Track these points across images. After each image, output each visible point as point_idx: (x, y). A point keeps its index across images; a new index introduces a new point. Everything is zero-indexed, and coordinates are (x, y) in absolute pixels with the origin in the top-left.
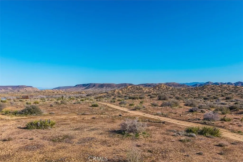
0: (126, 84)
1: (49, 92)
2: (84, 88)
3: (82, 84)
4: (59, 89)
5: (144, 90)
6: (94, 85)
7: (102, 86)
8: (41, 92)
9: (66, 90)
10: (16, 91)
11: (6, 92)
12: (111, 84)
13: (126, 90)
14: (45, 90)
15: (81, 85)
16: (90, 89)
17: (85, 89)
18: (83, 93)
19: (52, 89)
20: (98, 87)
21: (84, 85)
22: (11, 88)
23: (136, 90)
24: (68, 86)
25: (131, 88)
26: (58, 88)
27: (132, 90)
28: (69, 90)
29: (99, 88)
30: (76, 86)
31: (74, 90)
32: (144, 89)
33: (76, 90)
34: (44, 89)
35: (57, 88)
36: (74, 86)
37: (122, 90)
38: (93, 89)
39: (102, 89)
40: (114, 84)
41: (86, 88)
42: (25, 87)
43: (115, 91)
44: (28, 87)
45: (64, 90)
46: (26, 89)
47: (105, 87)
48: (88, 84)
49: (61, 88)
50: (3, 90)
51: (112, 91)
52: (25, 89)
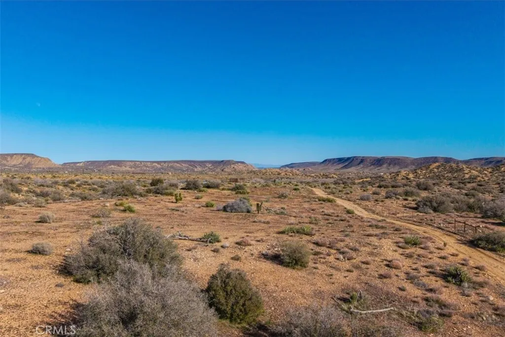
0: (436, 157)
1: (272, 173)
2: (341, 166)
3: (337, 159)
4: (292, 167)
5: (467, 174)
6: (362, 160)
7: (378, 162)
8: (258, 173)
9: (304, 170)
10: (219, 169)
11: (204, 171)
12: (399, 159)
13: (425, 171)
14: (265, 169)
15: (334, 159)
16: (353, 168)
17: (342, 168)
18: (333, 177)
19: (278, 168)
20: (370, 165)
21: (340, 160)
22: (210, 165)
23: (447, 173)
24: (308, 163)
25: (438, 167)
26: (291, 165)
27: (440, 172)
28: (310, 169)
29: (372, 166)
30: (325, 161)
31: (320, 169)
32: (466, 172)
33: (324, 169)
34: (265, 167)
35: (287, 166)
36: (322, 161)
37: (416, 172)
38: (359, 168)
39: (379, 168)
40: (407, 158)
41: (345, 167)
42: (233, 164)
43: (398, 175)
44: (238, 162)
45: (301, 169)
46: (235, 167)
47: (385, 166)
48: (349, 159)
49: (296, 165)
50: (199, 169)
51: (393, 173)
52: (233, 166)
